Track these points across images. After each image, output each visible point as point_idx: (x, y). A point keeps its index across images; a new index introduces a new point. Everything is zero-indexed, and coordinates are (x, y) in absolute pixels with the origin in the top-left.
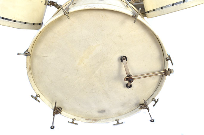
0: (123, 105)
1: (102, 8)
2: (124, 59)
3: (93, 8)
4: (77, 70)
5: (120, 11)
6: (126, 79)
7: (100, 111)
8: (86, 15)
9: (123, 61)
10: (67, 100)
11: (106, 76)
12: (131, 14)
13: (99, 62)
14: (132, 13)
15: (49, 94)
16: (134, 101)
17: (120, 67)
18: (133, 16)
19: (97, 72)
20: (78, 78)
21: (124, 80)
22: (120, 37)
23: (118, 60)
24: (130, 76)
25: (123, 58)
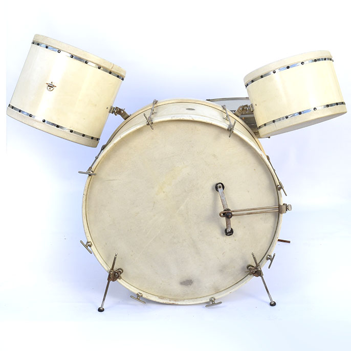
0: (223, 269)
1: (191, 119)
2: (220, 187)
3: (181, 118)
4: (154, 202)
5: (213, 123)
6: (222, 214)
7: (184, 282)
8: (172, 126)
9: (219, 189)
10: (132, 255)
11: (195, 214)
12: (226, 127)
13: (185, 191)
14: (228, 126)
15: (106, 244)
16: (239, 264)
17: (215, 200)
18: (228, 130)
19: (182, 207)
20: (154, 216)
21: (220, 215)
22: (214, 155)
23: (213, 189)
24: (229, 210)
25: (218, 185)
